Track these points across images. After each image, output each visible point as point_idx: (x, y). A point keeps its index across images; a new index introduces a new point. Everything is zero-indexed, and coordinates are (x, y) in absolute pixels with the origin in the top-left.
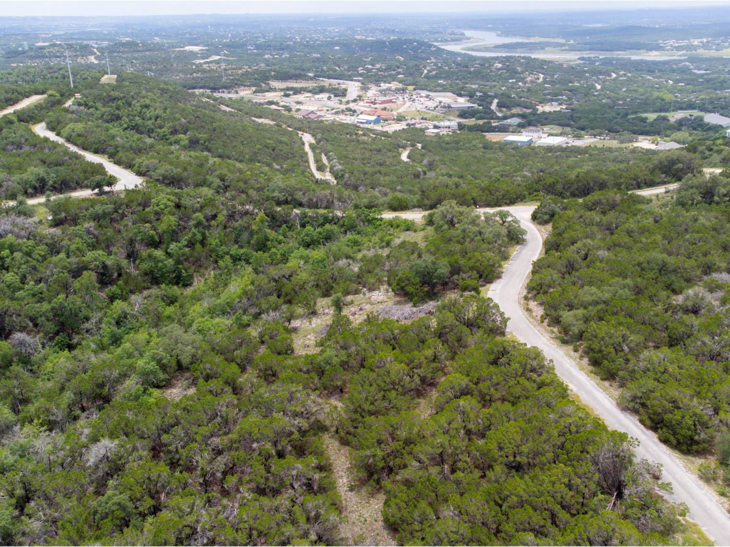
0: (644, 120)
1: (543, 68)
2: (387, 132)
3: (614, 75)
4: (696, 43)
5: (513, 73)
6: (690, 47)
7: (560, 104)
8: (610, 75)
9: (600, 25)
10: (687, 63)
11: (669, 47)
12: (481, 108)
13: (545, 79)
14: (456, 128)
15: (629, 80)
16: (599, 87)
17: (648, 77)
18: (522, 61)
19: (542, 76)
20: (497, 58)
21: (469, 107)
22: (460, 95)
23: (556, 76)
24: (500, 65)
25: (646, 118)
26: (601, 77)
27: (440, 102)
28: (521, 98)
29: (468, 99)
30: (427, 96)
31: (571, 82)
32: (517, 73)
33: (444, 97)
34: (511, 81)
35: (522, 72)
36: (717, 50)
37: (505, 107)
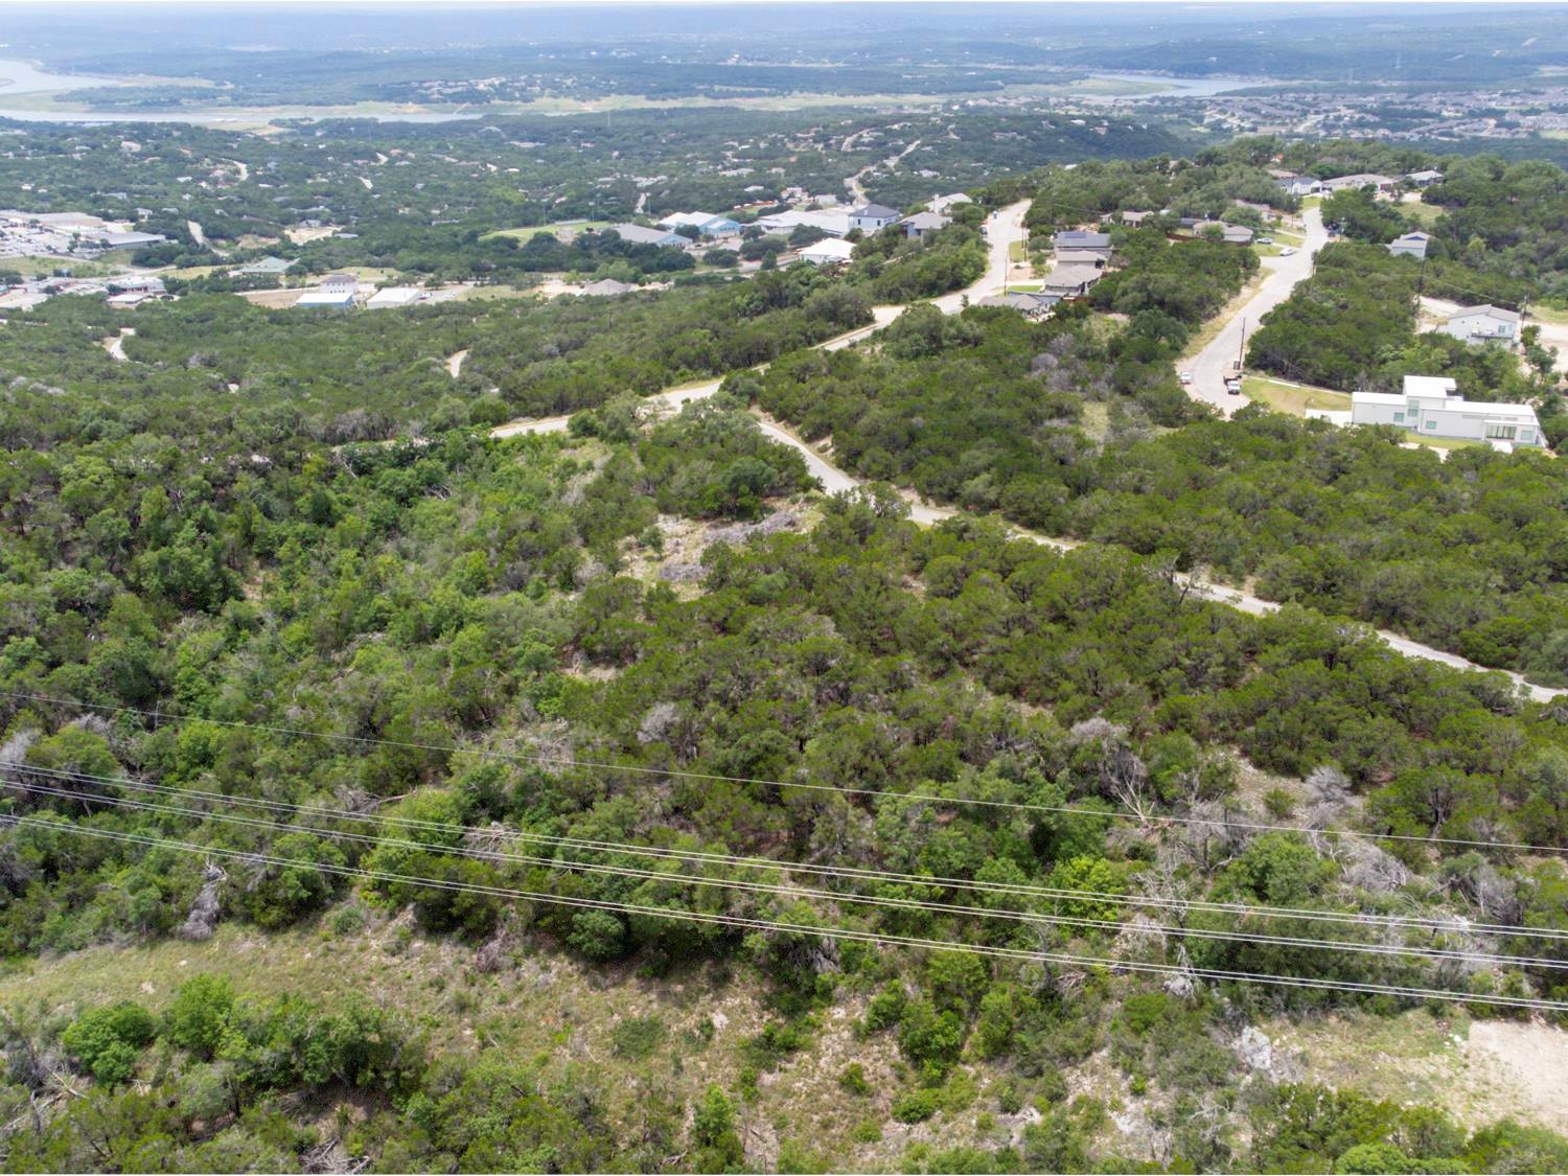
0: (512, 243)
1: (231, 149)
2: (19, 309)
3: (384, 159)
4: (481, 87)
5: (178, 163)
6: (474, 97)
7: (326, 223)
8: (377, 160)
9: (263, 48)
10: (493, 128)
11: (436, 96)
12: (175, 242)
13: (252, 171)
14: (161, 288)
15: (416, 165)
16: (368, 184)
17: (448, 159)
18: (176, 134)
19: (242, 167)
20: (115, 129)
21: (149, 243)
22: (108, 218)
23: (272, 165)
24: (136, 147)
25: (516, 240)
26: (360, 162)
27: (76, 236)
28: (240, 215)
29: (128, 224)
30: (33, 224)
31: (309, 177)
32: (184, 160)
33: (74, 222)
34: (182, 180)
35: (198, 160)
36: (526, 101)
37: (222, 237)
